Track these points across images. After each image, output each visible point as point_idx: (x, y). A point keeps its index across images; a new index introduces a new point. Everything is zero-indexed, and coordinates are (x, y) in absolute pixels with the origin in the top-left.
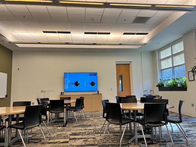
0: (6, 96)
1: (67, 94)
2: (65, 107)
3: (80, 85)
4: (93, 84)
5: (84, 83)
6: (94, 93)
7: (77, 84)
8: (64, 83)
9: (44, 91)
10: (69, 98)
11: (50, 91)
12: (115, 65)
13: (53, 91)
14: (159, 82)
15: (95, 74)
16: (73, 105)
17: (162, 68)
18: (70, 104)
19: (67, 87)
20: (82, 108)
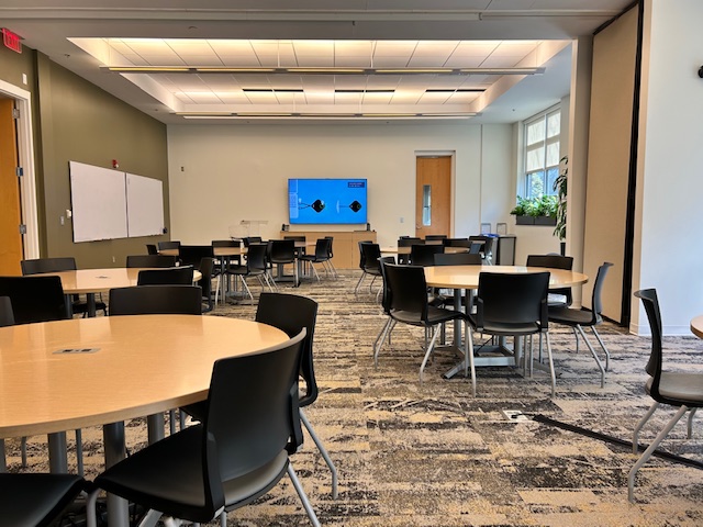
0: (165, 231)
1: (295, 230)
2: (296, 256)
3: (326, 208)
4: (356, 206)
5: (336, 204)
6: (358, 228)
7: (318, 206)
8: (289, 204)
9: (248, 222)
10: (303, 239)
11: (259, 222)
12: (415, 159)
13: (266, 222)
14: (517, 204)
15: (363, 184)
16: (311, 251)
17: (528, 170)
18: (304, 249)
19: (295, 214)
20: (329, 258)
